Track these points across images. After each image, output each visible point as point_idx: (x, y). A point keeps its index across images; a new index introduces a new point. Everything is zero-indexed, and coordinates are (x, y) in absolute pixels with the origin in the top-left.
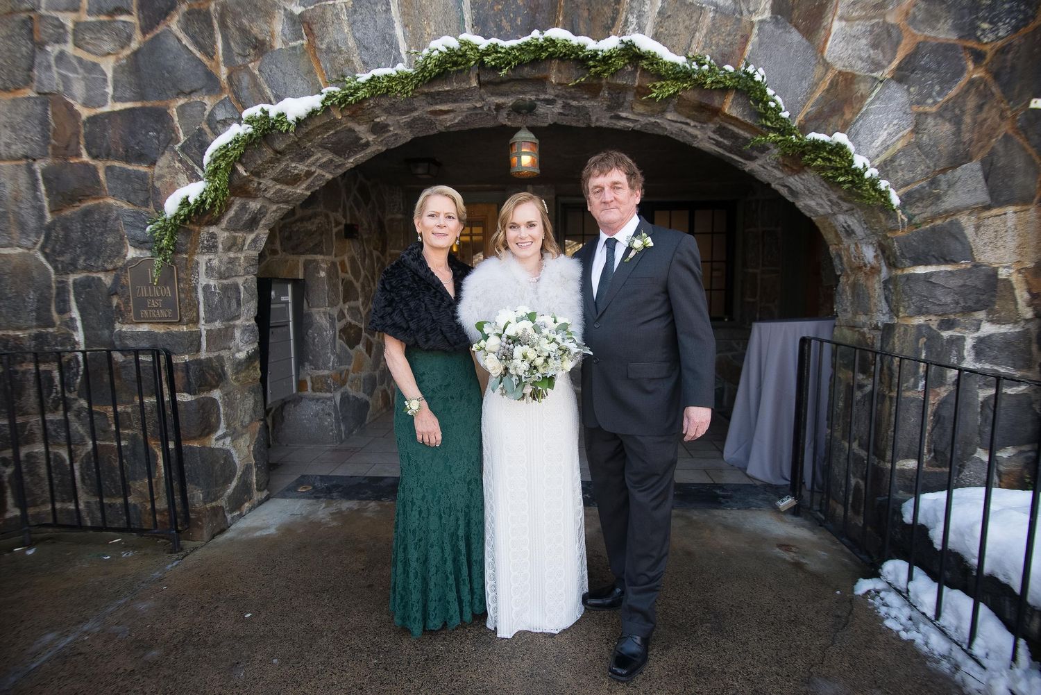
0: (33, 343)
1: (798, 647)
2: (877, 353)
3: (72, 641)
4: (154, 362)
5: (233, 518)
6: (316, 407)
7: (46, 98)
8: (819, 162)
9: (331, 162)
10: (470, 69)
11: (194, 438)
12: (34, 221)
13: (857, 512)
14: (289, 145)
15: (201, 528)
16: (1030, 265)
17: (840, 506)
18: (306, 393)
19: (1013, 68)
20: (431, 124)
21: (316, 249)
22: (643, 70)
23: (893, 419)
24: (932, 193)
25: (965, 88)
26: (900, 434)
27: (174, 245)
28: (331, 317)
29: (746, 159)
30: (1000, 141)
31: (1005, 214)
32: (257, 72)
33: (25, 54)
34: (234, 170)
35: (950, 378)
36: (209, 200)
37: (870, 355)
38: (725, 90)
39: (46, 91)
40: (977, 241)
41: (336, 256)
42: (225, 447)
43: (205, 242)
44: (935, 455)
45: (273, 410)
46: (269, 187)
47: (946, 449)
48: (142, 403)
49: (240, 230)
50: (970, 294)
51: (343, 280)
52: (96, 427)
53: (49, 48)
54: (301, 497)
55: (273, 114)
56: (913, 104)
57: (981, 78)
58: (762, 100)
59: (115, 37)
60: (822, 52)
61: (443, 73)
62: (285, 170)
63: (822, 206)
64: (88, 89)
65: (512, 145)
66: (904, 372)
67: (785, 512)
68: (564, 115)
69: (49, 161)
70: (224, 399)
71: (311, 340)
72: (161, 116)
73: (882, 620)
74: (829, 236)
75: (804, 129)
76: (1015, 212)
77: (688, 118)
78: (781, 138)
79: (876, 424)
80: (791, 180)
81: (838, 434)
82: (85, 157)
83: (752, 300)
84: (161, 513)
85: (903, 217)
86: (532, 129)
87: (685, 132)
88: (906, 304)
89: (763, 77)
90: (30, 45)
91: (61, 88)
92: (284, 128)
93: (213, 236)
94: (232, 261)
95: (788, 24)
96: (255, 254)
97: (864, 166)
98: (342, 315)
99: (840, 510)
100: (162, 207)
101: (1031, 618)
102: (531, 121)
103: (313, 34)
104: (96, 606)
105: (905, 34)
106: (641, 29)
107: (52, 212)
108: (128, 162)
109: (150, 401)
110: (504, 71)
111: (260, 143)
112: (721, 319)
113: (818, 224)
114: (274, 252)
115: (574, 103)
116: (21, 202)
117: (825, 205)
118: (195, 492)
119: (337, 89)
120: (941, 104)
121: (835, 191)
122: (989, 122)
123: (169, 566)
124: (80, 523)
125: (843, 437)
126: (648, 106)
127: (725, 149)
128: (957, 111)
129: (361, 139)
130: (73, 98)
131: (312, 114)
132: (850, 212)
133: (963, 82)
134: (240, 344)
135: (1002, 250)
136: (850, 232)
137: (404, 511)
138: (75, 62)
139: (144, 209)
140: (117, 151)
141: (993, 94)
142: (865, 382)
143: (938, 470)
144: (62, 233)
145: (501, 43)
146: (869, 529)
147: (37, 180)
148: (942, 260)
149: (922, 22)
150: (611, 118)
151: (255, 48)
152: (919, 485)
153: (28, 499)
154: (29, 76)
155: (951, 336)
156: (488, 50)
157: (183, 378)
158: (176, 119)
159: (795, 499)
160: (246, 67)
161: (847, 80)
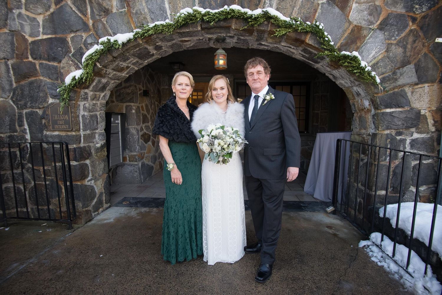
0: (8, 139)
1: (335, 269)
2: (369, 145)
3: (25, 267)
4: (60, 147)
5: (95, 215)
6: (131, 168)
7: (13, 33)
8: (346, 64)
9: (137, 63)
10: (197, 22)
11: (78, 181)
12: (8, 86)
13: (360, 213)
14: (119, 54)
15: (81, 219)
16: (434, 109)
17: (353, 210)
18: (126, 162)
19: (429, 25)
20: (181, 46)
21: (131, 101)
22: (272, 23)
23: (376, 173)
24: (393, 77)
25: (408, 33)
26: (378, 180)
27: (69, 97)
28: (137, 130)
29: (315, 63)
30: (422, 56)
31: (424, 87)
32: (105, 23)
33: (4, 13)
34: (95, 65)
35: (400, 156)
36: (84, 78)
37: (366, 146)
38: (307, 33)
39: (13, 30)
40: (412, 98)
41: (139, 104)
42: (91, 185)
43: (83, 96)
44: (393, 189)
45: (112, 169)
46: (110, 73)
47: (398, 186)
48: (55, 165)
49: (98, 91)
50: (409, 120)
51: (142, 114)
52: (35, 176)
53: (14, 11)
54: (124, 206)
55: (112, 41)
56: (386, 40)
57: (415, 29)
58: (323, 36)
59: (43, 6)
60: (348, 17)
61: (186, 23)
62: (117, 65)
63: (347, 83)
64: (32, 29)
65: (215, 55)
66: (381, 154)
67: (330, 213)
68: (238, 43)
69: (15, 60)
70: (91, 164)
71: (128, 140)
72: (63, 41)
73: (370, 257)
74: (350, 96)
75: (340, 50)
76: (428, 86)
77: (291, 44)
78: (330, 53)
79: (369, 176)
80: (334, 72)
81: (352, 180)
82: (30, 59)
83: (317, 124)
84: (64, 213)
85: (381, 88)
86: (224, 49)
87: (290, 51)
88: (382, 125)
89: (323, 27)
90: (6, 10)
91: (20, 29)
92: (117, 47)
93: (86, 94)
94: (94, 105)
95: (334, 5)
96: (105, 102)
97: (365, 66)
98: (142, 129)
99: (353, 212)
100: (64, 81)
101: (433, 256)
102: (224, 46)
103: (130, 6)
104: (36, 252)
105: (383, 10)
106: (271, 6)
107: (16, 82)
108: (49, 61)
109: (59, 164)
110: (212, 23)
111: (106, 53)
112: (303, 132)
113: (345, 91)
114: (113, 102)
115: (242, 38)
116: (3, 78)
117: (348, 83)
118: (78, 204)
119: (140, 30)
120: (398, 40)
121: (353, 77)
122: (418, 47)
123: (67, 235)
124: (29, 217)
125: (355, 181)
126: (274, 39)
127: (306, 59)
128: (405, 43)
129: (151, 52)
130: (25, 33)
131: (129, 41)
132: (359, 85)
133: (407, 30)
134: (98, 141)
135: (423, 102)
136: (358, 94)
137: (167, 211)
138: (26, 17)
139: (56, 81)
140: (44, 56)
141: (420, 36)
142: (364, 158)
143: (394, 195)
144: (20, 92)
145: (211, 11)
146: (365, 220)
147: (9, 69)
148: (397, 106)
149: (391, 5)
150: (258, 44)
151: (104, 12)
152: (386, 201)
153: (6, 207)
154: (6, 23)
155: (401, 139)
156: (205, 14)
157: (73, 155)
158: (70, 43)
159: (334, 207)
160: (100, 20)
161: (358, 29)
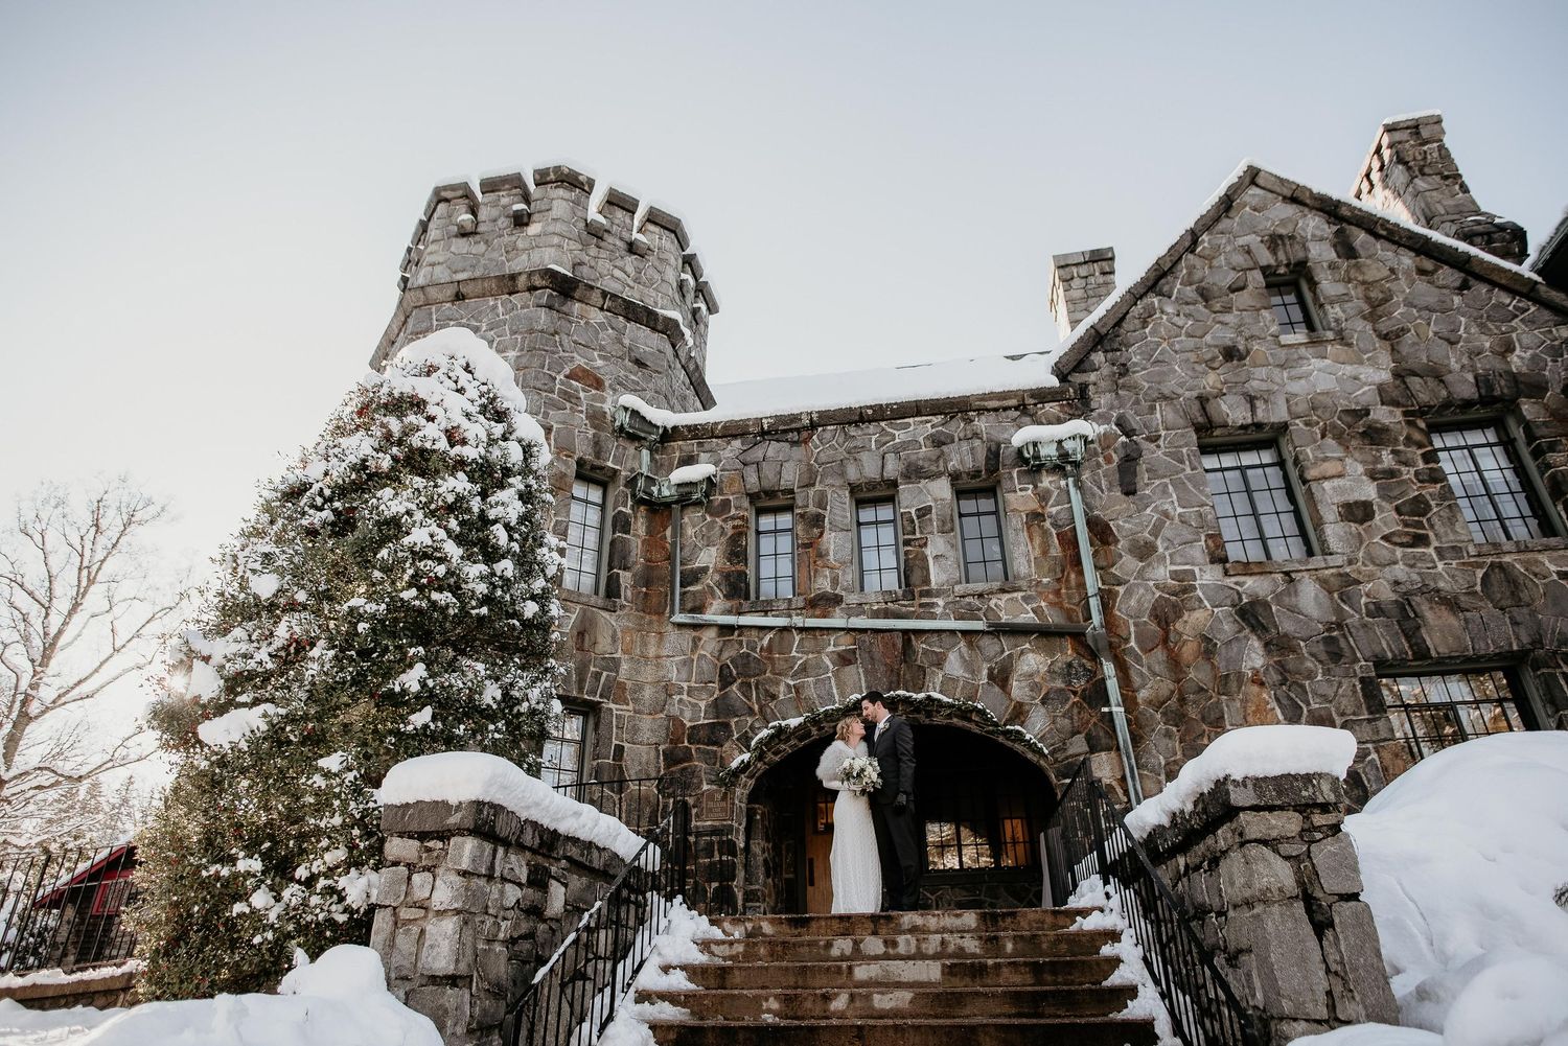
7: (670, 718)
8: (1016, 737)
9: (795, 745)
12: (654, 773)
14: (785, 737)
16: (1119, 777)
19: (1090, 696)
22: (938, 704)
24: (1063, 747)
25: (1072, 705)
27: (731, 782)
30: (1092, 725)
31: (1101, 756)
32: (773, 707)
33: (663, 699)
34: (762, 748)
36: (748, 761)
39: (671, 714)
40: (1092, 767)
43: (739, 782)
46: (769, 756)
49: (751, 776)
53: (675, 697)
55: (783, 725)
56: (1050, 713)
57: (1078, 701)
59: (707, 692)
60: (1009, 694)
64: (692, 714)
69: (667, 745)
72: (727, 726)
75: (1005, 725)
76: (1106, 755)
77: (961, 720)
78: (997, 728)
82: (686, 744)
85: (1051, 758)
89: (983, 706)
90: (665, 695)
91: (679, 713)
92: (786, 730)
93: (741, 779)
95: (995, 684)
97: (1030, 738)
100: (725, 765)
103: (798, 692)
105: (1043, 686)
106: (934, 690)
107: (664, 769)
108: (708, 745)
111: (774, 737)
116: (650, 764)
119: (811, 714)
120: (1062, 712)
122: (1085, 718)
128: (1070, 714)
129: (811, 734)
130: (684, 717)
131: (799, 724)
133: (1070, 702)
135: (1104, 771)
138: (687, 703)
139: (713, 766)
140: (703, 741)
141: (1084, 707)
144: (668, 779)
147: (660, 754)
149: (1049, 681)
151: (771, 697)
154: (664, 708)
158: (734, 727)
160: (768, 705)
161: (1019, 705)
